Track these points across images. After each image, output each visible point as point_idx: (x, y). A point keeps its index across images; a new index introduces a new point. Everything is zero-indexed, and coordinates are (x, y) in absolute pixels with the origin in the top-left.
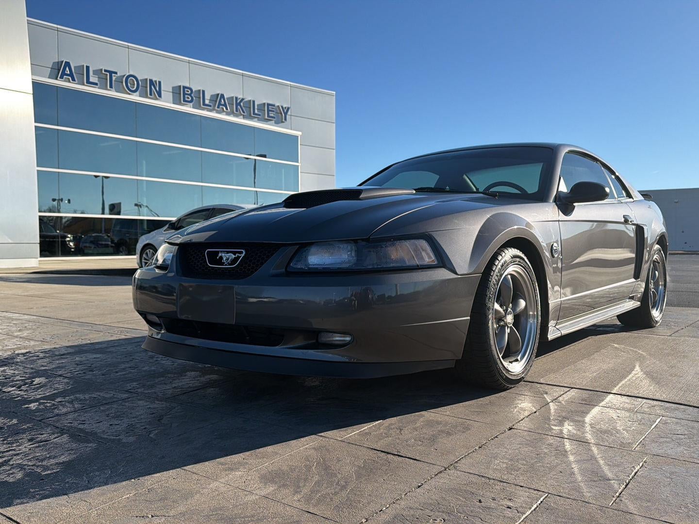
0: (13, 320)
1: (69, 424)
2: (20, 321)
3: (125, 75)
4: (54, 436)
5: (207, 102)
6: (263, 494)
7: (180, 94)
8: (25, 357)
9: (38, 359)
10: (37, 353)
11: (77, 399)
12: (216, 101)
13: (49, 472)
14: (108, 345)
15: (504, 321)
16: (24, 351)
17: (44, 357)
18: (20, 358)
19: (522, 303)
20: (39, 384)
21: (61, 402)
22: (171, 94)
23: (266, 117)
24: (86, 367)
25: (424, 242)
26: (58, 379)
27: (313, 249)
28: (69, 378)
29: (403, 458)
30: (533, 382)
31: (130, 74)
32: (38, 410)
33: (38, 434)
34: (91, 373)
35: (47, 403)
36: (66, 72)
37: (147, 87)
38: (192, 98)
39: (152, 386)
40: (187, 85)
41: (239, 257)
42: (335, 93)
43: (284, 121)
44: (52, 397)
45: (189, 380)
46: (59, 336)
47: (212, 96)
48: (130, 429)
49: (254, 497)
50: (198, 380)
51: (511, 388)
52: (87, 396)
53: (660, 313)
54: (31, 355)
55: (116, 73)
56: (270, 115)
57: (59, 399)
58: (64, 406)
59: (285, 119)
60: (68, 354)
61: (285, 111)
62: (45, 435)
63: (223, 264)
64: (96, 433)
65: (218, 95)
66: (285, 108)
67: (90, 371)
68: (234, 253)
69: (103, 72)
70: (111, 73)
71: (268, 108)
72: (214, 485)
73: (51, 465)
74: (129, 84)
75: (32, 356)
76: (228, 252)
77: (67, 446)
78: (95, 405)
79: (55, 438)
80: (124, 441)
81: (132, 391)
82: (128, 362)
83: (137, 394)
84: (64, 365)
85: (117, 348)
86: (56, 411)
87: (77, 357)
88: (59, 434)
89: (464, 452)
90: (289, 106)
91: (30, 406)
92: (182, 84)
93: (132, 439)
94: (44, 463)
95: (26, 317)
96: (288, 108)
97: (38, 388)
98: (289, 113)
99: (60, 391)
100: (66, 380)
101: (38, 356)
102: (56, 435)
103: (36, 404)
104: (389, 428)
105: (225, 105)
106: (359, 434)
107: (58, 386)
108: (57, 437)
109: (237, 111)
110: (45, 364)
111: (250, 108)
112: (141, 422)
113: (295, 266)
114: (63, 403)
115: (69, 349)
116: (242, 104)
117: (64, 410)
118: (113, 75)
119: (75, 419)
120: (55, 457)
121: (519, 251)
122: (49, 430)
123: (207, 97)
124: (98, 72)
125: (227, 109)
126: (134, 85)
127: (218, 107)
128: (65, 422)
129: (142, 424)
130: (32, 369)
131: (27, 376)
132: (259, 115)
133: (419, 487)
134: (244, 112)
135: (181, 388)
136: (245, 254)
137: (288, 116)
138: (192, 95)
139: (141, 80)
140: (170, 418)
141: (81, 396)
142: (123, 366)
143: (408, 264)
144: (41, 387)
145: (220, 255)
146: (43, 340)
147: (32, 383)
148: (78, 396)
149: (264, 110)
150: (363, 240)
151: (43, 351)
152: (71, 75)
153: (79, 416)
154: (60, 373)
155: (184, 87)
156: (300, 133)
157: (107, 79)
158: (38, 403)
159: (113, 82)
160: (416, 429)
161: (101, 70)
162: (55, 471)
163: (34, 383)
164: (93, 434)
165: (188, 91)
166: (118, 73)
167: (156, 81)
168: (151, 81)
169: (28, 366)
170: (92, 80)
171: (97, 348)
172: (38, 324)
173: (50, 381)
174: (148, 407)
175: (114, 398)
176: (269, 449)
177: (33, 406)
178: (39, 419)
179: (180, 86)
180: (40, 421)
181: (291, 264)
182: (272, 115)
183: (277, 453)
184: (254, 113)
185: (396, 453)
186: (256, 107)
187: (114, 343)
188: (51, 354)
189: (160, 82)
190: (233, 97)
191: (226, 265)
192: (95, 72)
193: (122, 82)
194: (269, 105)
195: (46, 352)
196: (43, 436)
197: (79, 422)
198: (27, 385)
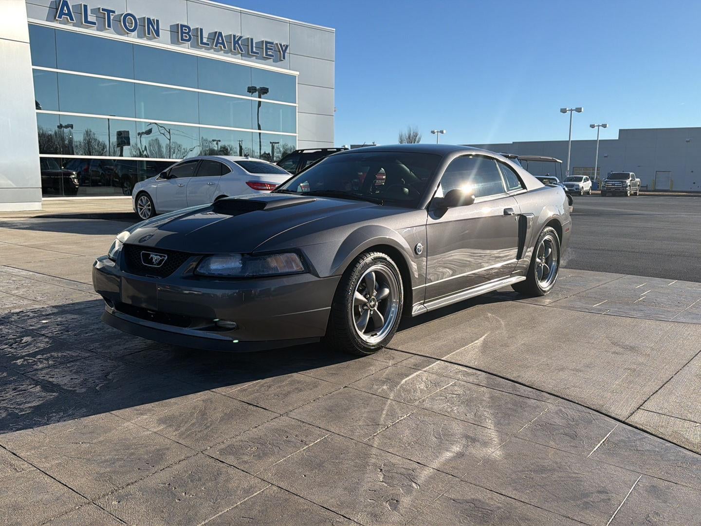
0: (12, 275)
1: (42, 378)
2: (19, 277)
3: (123, 14)
4: (30, 387)
5: (205, 40)
6: (155, 430)
7: (178, 33)
8: (18, 317)
9: (28, 319)
10: (28, 313)
11: (52, 356)
12: (214, 39)
13: (24, 413)
14: (87, 305)
15: (367, 306)
16: (18, 310)
17: (34, 317)
18: (15, 318)
19: (387, 291)
20: (26, 342)
21: (40, 359)
22: (169, 32)
23: (265, 56)
24: (64, 328)
25: (295, 254)
26: (40, 338)
27: (214, 259)
28: (50, 338)
29: (258, 408)
30: (392, 349)
31: (128, 12)
32: (22, 365)
33: (20, 385)
34: (67, 333)
35: (30, 359)
36: (64, 12)
37: (145, 26)
38: (190, 36)
39: (109, 347)
40: (186, 24)
41: (163, 260)
42: (334, 30)
43: (282, 59)
44: (34, 355)
45: (138, 342)
46: (48, 295)
47: (210, 34)
48: (84, 383)
49: (148, 433)
50: (145, 342)
51: (370, 354)
52: (60, 354)
53: (551, 284)
54: (23, 314)
55: (114, 12)
56: (269, 53)
57: (39, 357)
58: (41, 362)
59: (284, 58)
60: (53, 314)
61: (284, 49)
62: (25, 386)
63: (152, 263)
64: (59, 385)
65: (216, 32)
66: (284, 46)
67: (66, 331)
68: (161, 256)
69: (101, 11)
70: (109, 12)
71: (266, 46)
72: (126, 424)
73: (26, 408)
74: (127, 24)
75: (24, 316)
76: (156, 255)
77: (38, 394)
78: (63, 362)
79: (31, 388)
80: (77, 392)
81: (94, 350)
82: (97, 323)
83: (96, 353)
84: (47, 325)
85: (92, 309)
86: (35, 367)
87: (59, 317)
88: (34, 386)
89: (300, 403)
90: (288, 44)
91: (17, 362)
92: (180, 23)
93: (83, 390)
94: (21, 407)
95: (24, 273)
96: (287, 46)
97: (25, 346)
98: (288, 51)
99: (40, 349)
100: (47, 340)
101: (29, 316)
102: (32, 386)
103: (21, 360)
104: (263, 386)
105: (223, 43)
106: (239, 390)
107: (40, 345)
108: (33, 388)
109: (235, 49)
110: (34, 323)
111: (248, 46)
112: (93, 377)
113: (200, 271)
114: (41, 360)
115: (54, 309)
116: (240, 42)
117: (41, 366)
118: (111, 14)
119: (47, 374)
120: (29, 402)
121: (381, 254)
122: (28, 382)
123: (205, 35)
124: (96, 11)
125: (225, 47)
126: (132, 23)
127: (216, 46)
128: (41, 376)
129: (94, 379)
130: (23, 328)
131: (18, 335)
132: (258, 53)
133: (256, 427)
134: (242, 51)
135: (130, 349)
136: (168, 258)
137: (286, 54)
138: (190, 34)
139: (138, 19)
140: (114, 374)
141: (55, 354)
142: (93, 327)
143: (280, 271)
144: (27, 345)
145: (151, 256)
146: (35, 299)
147: (21, 342)
148: (53, 354)
149: (263, 49)
150: (248, 254)
151: (33, 310)
152: (69, 14)
153: (51, 371)
154: (43, 332)
155: (182, 26)
156: (298, 73)
157: (105, 18)
158: (23, 360)
159: (111, 21)
160: (280, 387)
161: (99, 8)
162: (27, 412)
163: (23, 341)
164: (58, 385)
165: (186, 30)
166: (116, 12)
167: (154, 20)
168: (149, 19)
169: (20, 325)
170: (89, 19)
171: (76, 308)
172: (33, 281)
173: (35, 340)
174: (101, 365)
175: (80, 356)
176: (173, 400)
177: (19, 362)
178: (23, 373)
179: (178, 25)
180: (23, 374)
181: (197, 270)
182: (271, 53)
183: (176, 403)
184: (252, 52)
185: (256, 405)
186: (254, 45)
187: (91, 304)
188: (39, 314)
189: (158, 21)
190: (231, 35)
191: (155, 265)
192: (93, 11)
193: (120, 21)
194: (267, 43)
195: (35, 312)
196: (23, 386)
197: (50, 376)
198: (17, 344)
